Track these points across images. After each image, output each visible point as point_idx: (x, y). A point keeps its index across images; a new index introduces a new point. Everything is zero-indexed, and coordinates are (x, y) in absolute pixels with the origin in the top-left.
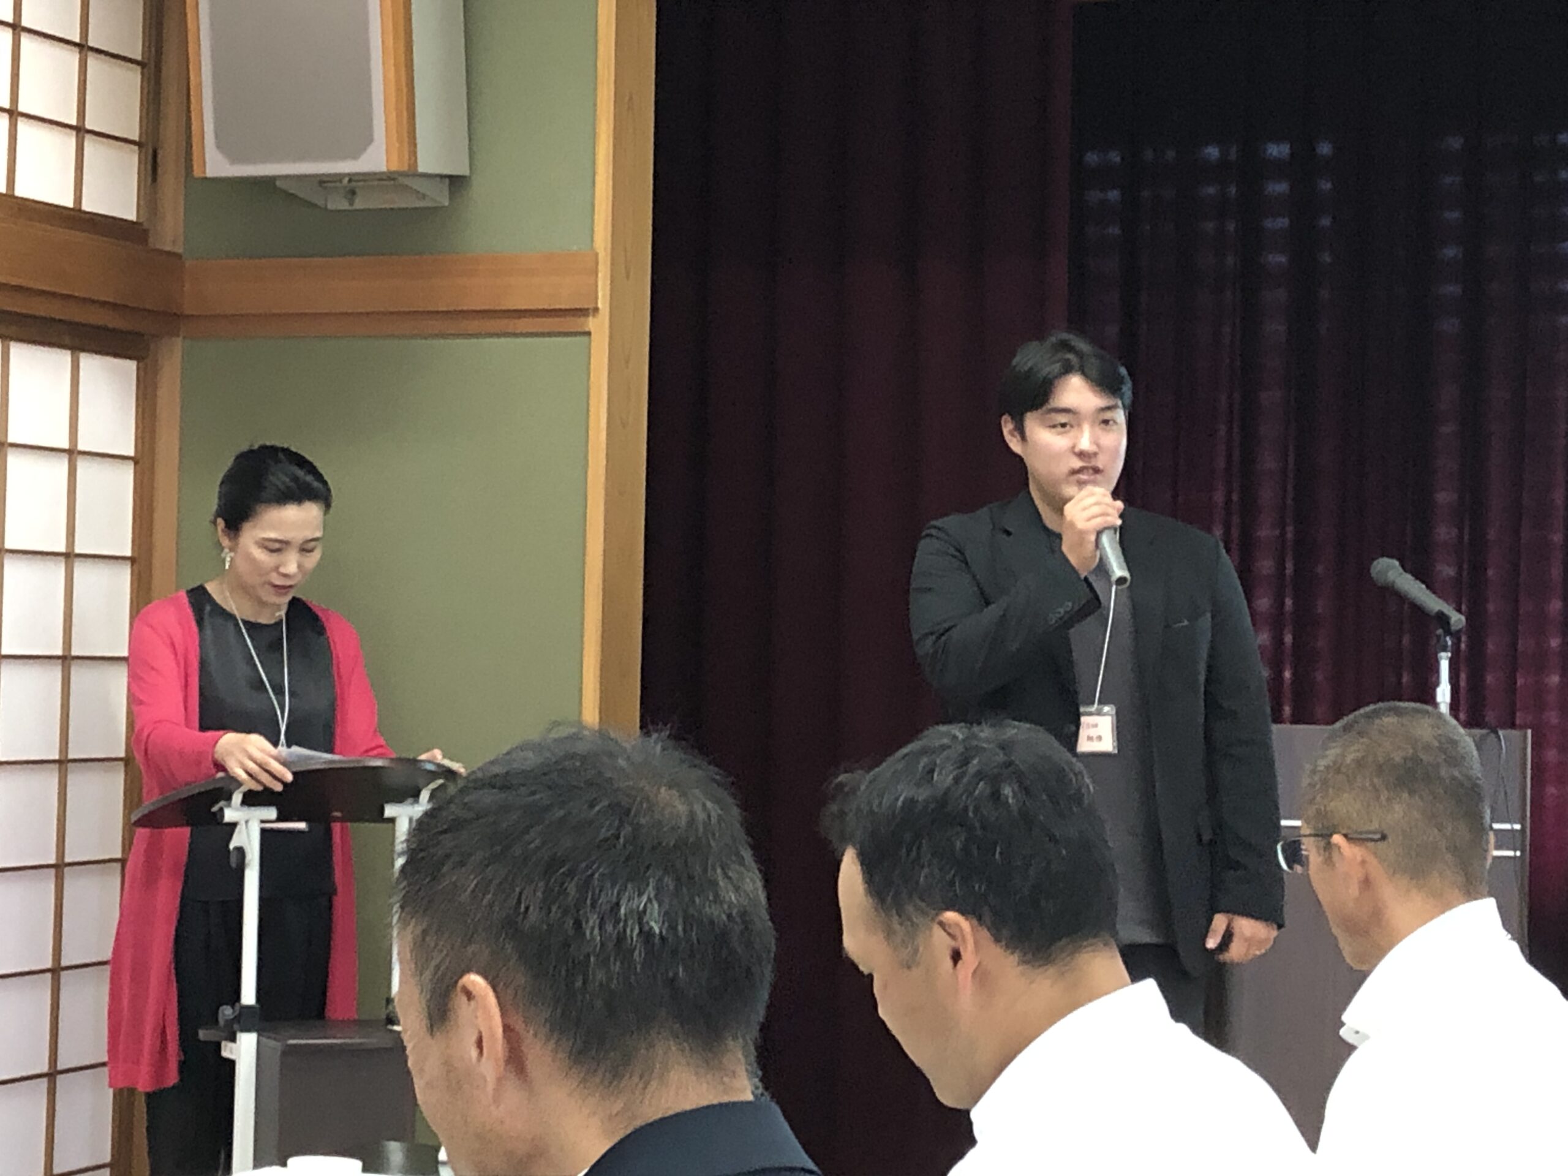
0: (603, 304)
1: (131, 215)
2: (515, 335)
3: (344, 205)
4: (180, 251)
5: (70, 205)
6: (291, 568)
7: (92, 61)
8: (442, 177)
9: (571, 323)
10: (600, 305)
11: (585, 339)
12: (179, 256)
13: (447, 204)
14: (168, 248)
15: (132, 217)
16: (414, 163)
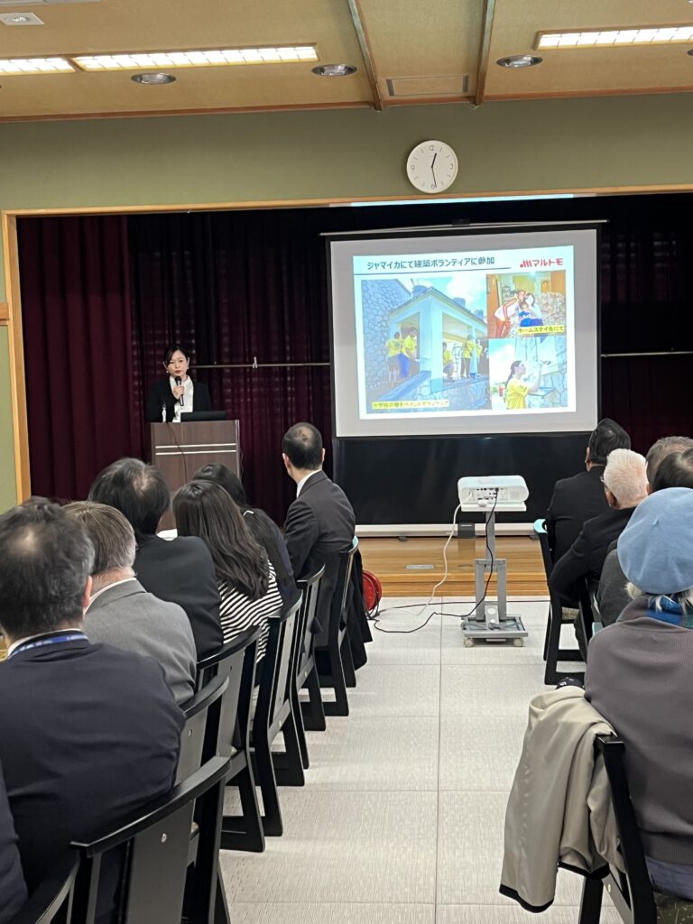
10: (10, 317)
11: (6, 327)
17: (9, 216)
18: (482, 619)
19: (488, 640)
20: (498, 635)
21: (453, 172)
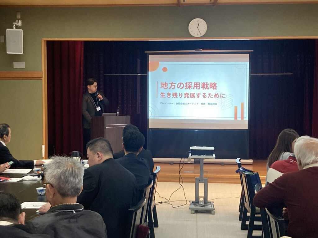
10: (43, 77)
11: (42, 80)
17: (44, 40)
18: (197, 202)
19: (199, 211)
20: (204, 209)
21: (205, 30)
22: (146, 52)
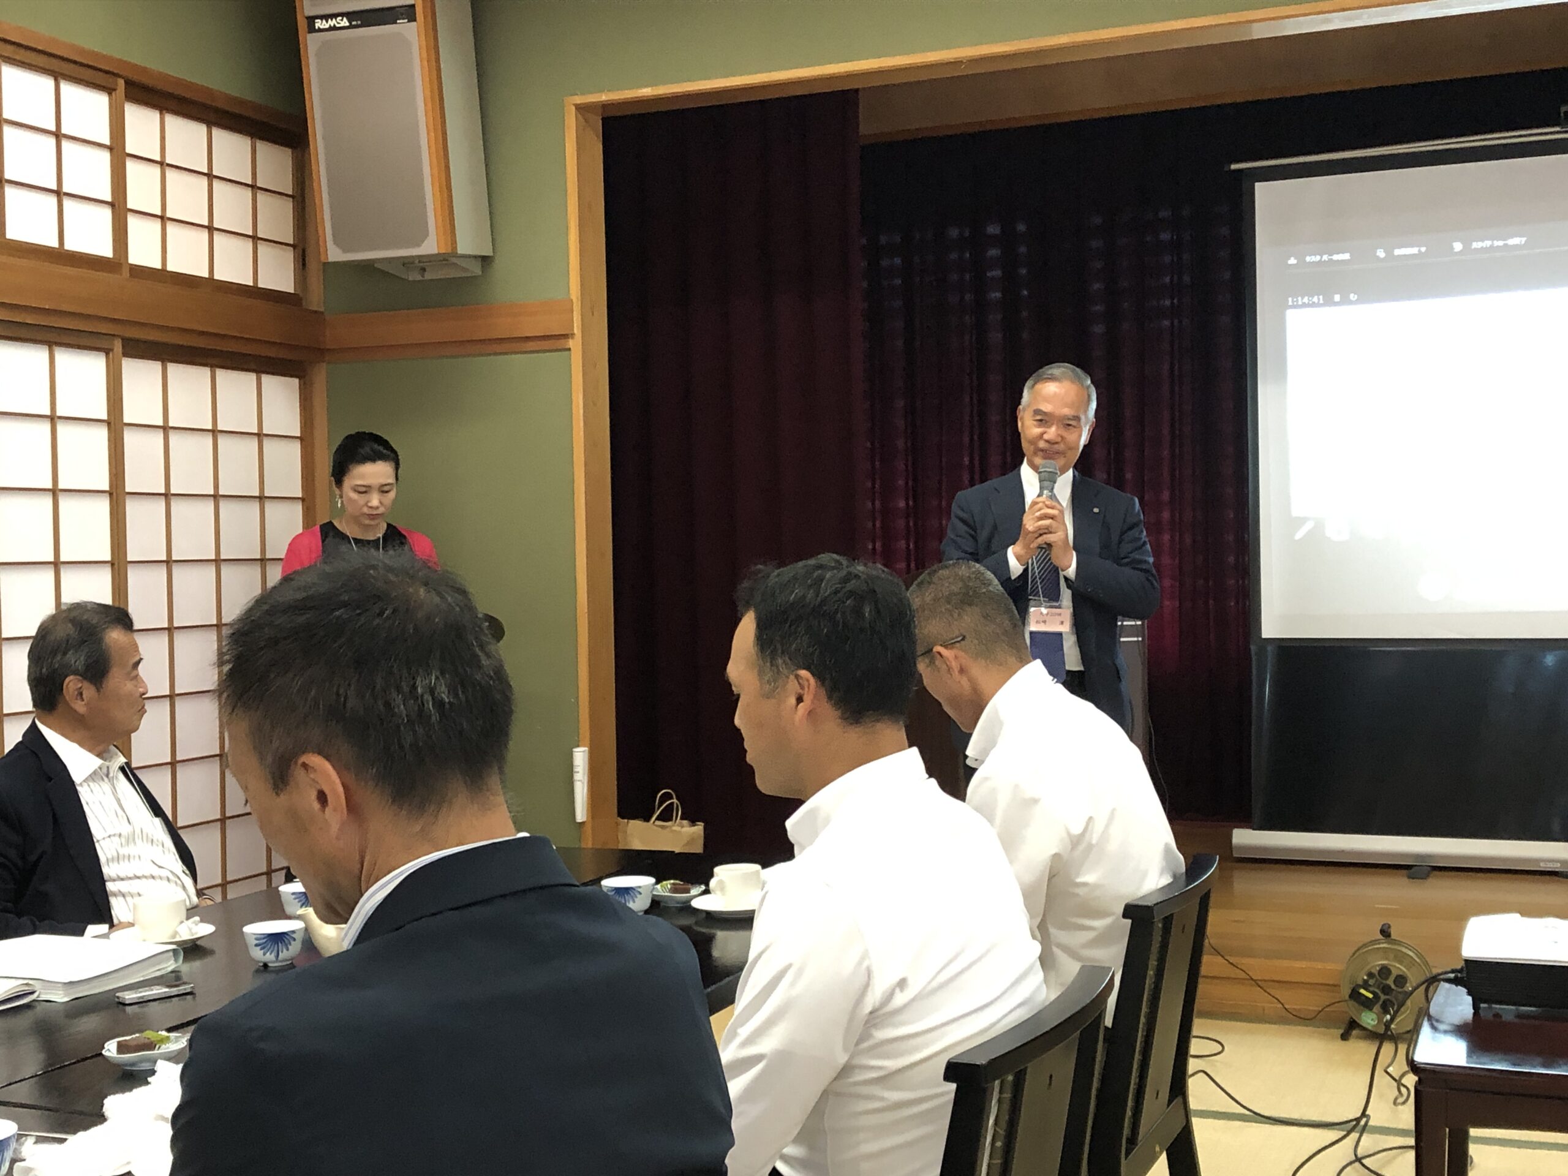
0: (577, 330)
1: (290, 289)
2: (526, 352)
3: (419, 278)
4: (322, 309)
5: (251, 284)
6: (375, 502)
7: (260, 196)
8: (475, 257)
9: (560, 344)
10: (575, 331)
11: (567, 352)
12: (322, 313)
13: (480, 273)
14: (315, 309)
15: (292, 291)
16: (454, 248)
22: (1233, 167)
